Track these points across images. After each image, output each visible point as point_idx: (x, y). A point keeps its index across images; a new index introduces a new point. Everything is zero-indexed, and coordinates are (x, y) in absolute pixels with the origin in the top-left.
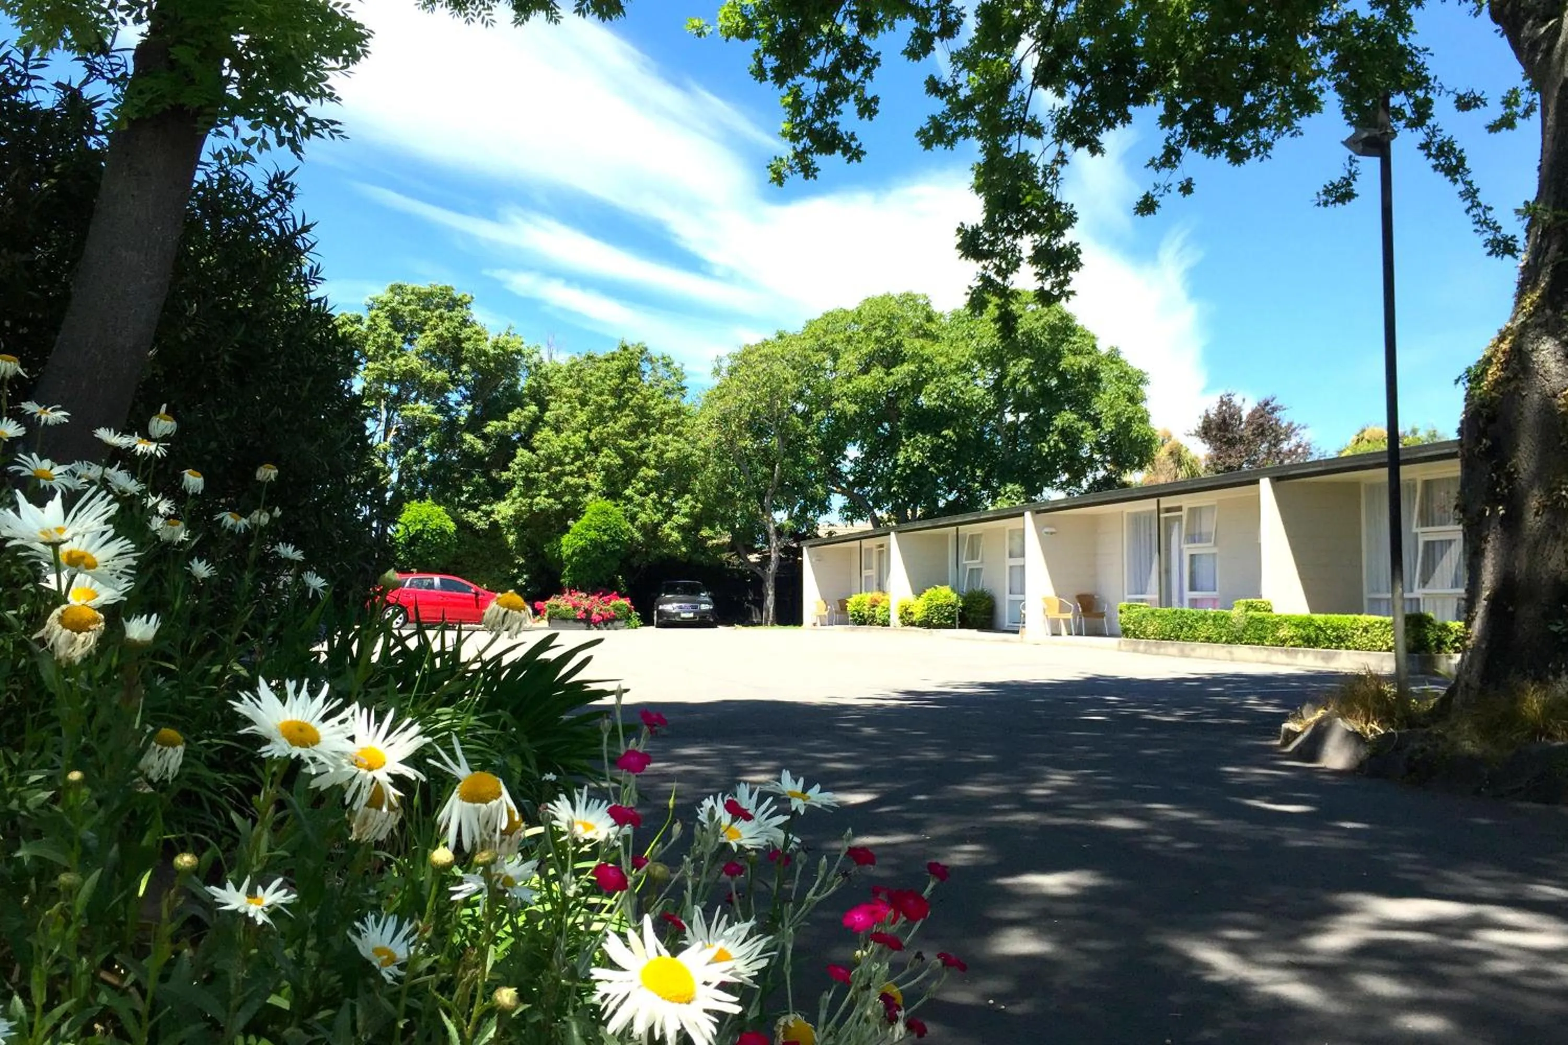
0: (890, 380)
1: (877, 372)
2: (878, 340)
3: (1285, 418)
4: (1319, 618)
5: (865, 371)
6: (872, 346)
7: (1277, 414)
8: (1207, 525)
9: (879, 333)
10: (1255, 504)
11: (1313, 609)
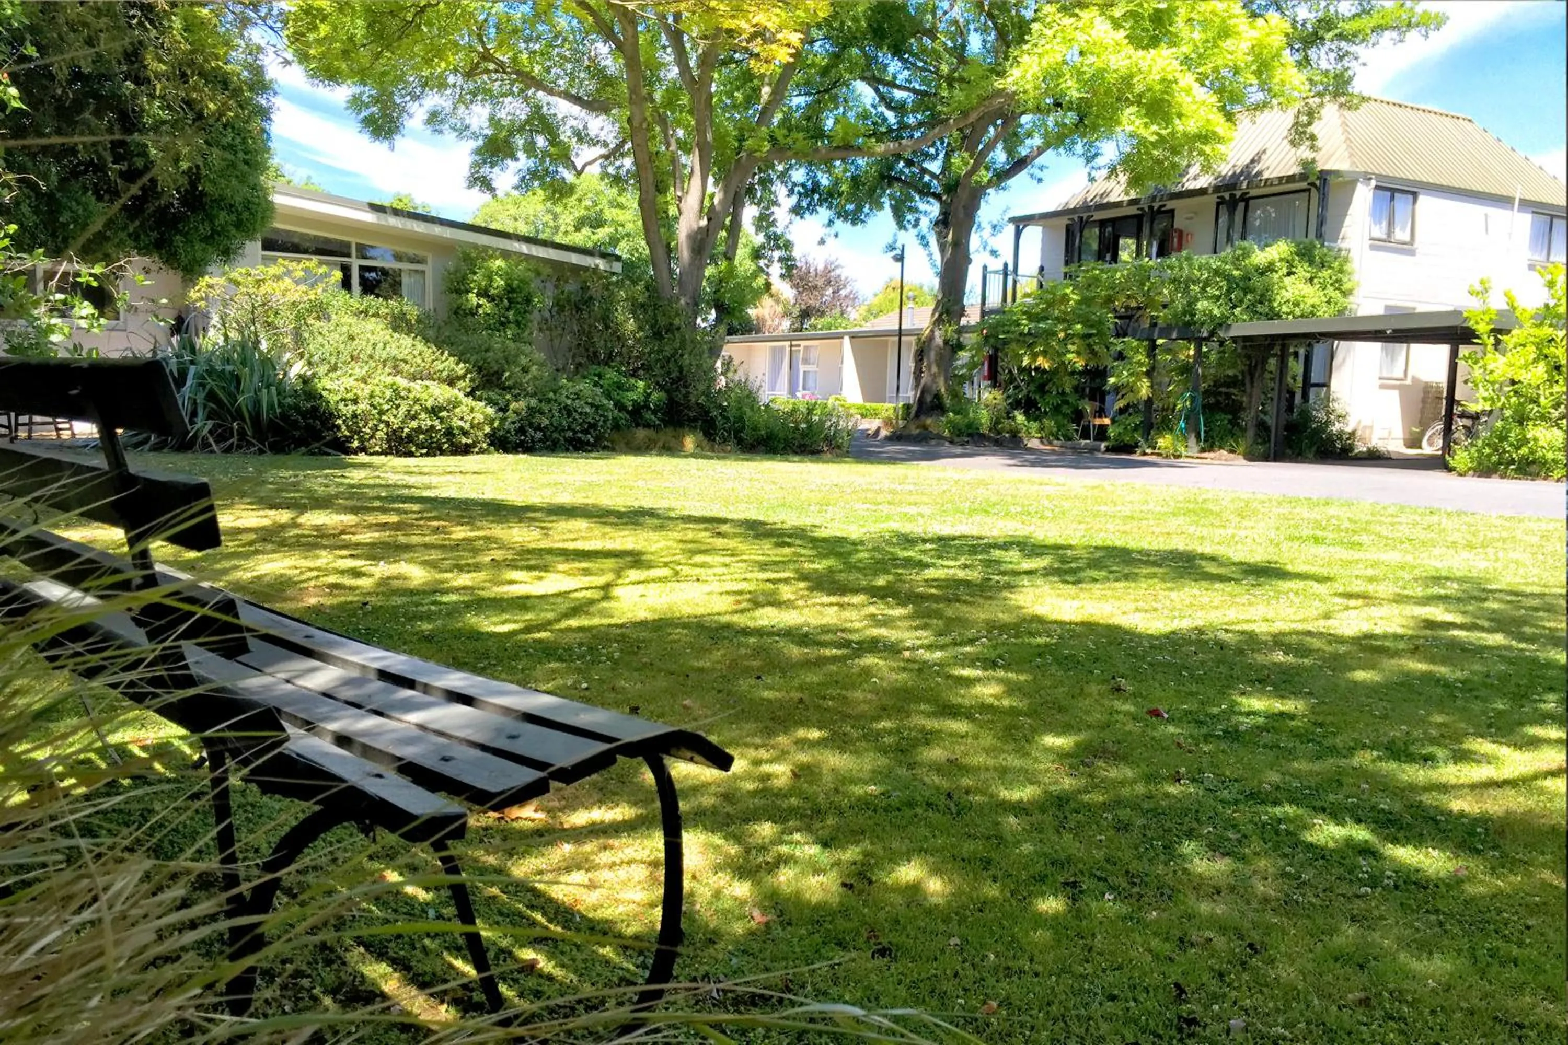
0: (595, 238)
1: (586, 231)
2: (587, 208)
3: (844, 273)
4: (868, 405)
5: (577, 229)
6: (583, 212)
7: (838, 272)
8: (814, 355)
9: (589, 203)
10: (841, 344)
11: (866, 399)
